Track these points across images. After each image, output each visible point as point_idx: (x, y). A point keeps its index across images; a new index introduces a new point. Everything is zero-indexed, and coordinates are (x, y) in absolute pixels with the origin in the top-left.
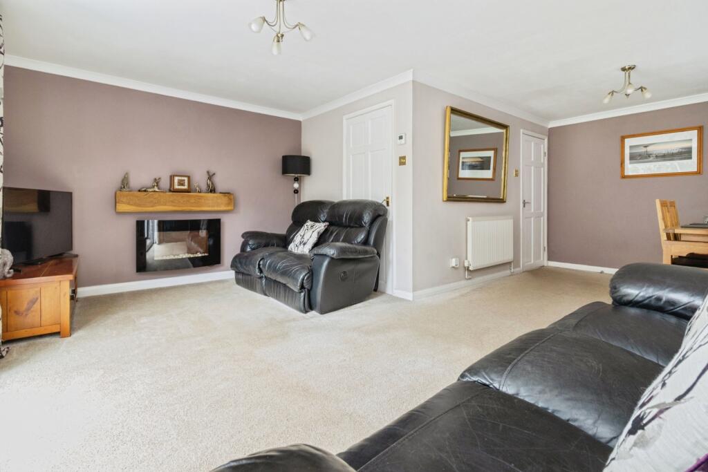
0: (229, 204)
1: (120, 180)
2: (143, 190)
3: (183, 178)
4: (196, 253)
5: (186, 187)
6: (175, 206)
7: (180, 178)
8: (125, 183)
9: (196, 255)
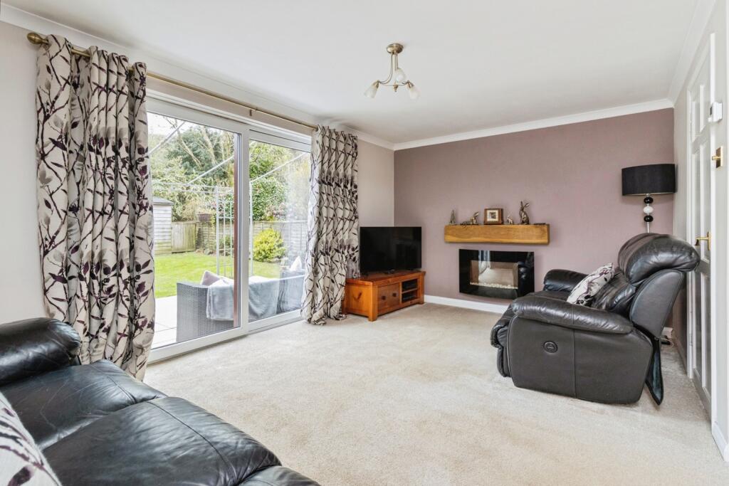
0: (541, 237)
1: (450, 216)
2: (465, 224)
3: (494, 211)
4: (507, 285)
5: (497, 220)
6: (486, 238)
7: (492, 211)
8: (453, 219)
9: (506, 287)
